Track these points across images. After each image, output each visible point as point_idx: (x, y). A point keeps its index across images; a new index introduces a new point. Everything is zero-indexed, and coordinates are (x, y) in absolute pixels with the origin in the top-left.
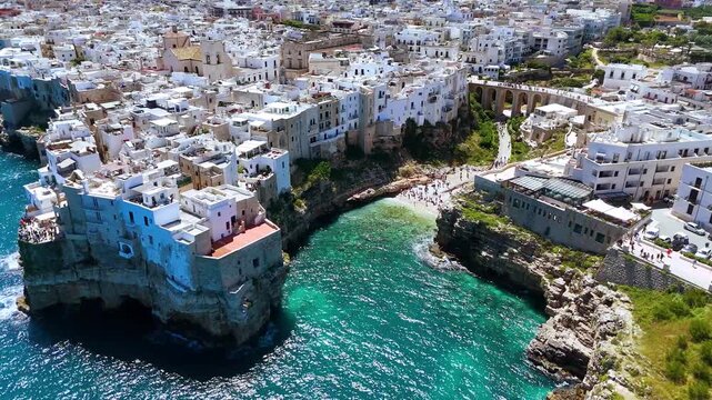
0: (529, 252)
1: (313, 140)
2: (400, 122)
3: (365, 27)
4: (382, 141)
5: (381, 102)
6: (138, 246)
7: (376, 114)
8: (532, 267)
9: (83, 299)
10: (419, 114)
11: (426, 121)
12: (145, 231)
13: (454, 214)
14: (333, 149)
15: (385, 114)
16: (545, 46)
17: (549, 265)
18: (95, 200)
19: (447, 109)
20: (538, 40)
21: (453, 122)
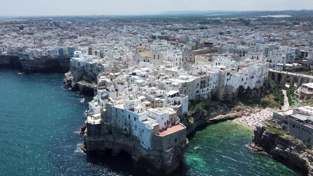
0: (300, 149)
1: (198, 92)
2: (236, 87)
3: (219, 44)
4: (228, 95)
5: (228, 77)
6: (130, 128)
7: (226, 83)
8: (301, 156)
9: (106, 149)
10: (245, 83)
11: (248, 87)
12: (134, 123)
13: (263, 129)
14: (206, 97)
15: (230, 83)
16: (307, 56)
17: (310, 155)
18: (116, 109)
19: (259, 82)
20: (303, 53)
21: (261, 88)
